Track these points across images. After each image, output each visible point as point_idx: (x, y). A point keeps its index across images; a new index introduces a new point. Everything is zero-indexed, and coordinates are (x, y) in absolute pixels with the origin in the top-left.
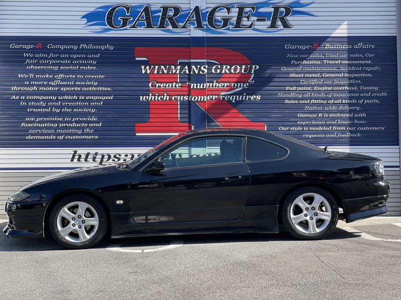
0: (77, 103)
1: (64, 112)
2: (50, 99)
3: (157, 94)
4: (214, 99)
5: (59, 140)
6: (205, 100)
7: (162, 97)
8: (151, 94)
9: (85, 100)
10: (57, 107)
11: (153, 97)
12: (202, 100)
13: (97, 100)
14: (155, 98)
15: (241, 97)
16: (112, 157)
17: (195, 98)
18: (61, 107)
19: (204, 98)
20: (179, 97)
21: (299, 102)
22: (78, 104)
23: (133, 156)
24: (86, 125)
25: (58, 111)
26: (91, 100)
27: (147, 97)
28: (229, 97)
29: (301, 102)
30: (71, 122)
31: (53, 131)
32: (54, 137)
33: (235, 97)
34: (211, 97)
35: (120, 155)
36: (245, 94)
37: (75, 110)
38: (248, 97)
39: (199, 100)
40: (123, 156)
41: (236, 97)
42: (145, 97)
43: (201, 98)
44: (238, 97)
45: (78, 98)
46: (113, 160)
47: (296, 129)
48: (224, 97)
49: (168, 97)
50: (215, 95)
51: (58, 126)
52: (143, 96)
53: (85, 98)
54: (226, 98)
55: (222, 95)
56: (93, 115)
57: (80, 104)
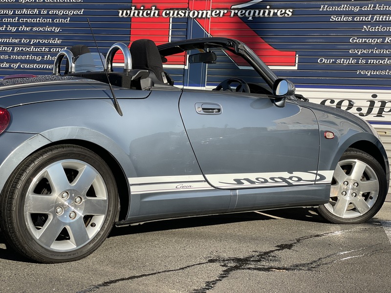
0: (38, 19)
1: (21, 32)
2: (6, 14)
3: (142, 8)
4: (221, 14)
5: (13, 68)
6: (208, 16)
7: (149, 12)
8: (133, 8)
9: (47, 16)
10: (13, 25)
11: (137, 12)
12: (204, 16)
13: (63, 14)
14: (139, 13)
15: (262, 11)
17: (194, 13)
18: (18, 25)
19: (207, 13)
20: (172, 12)
21: (353, 18)
22: (39, 21)
24: (47, 50)
25: (14, 29)
26: (56, 14)
27: (129, 12)
28: (244, 11)
29: (357, 19)
30: (29, 45)
31: (7, 57)
32: (8, 65)
33: (252, 11)
34: (218, 12)
36: (268, 7)
37: (35, 29)
38: (272, 11)
39: (200, 16)
41: (255, 13)
42: (125, 12)
43: (203, 13)
44: (257, 11)
45: (40, 12)
47: (346, 62)
48: (236, 11)
49: (157, 12)
50: (224, 9)
51: (13, 50)
52: (123, 9)
53: (48, 12)
54: (239, 14)
55: (234, 9)
56: (56, 36)
57: (42, 20)
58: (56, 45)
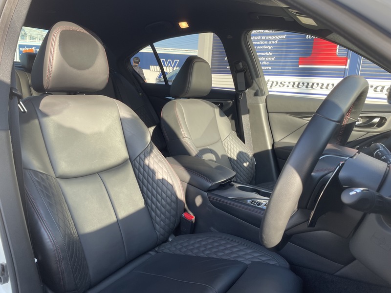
9: (265, 40)
13: (274, 38)
16: (279, 83)
23: (294, 83)
24: (264, 59)
26: (270, 39)
35: (285, 82)
37: (258, 47)
40: (287, 84)
45: (261, 38)
46: (280, 86)
53: (266, 37)
56: (269, 51)
57: (262, 43)
58: (269, 56)
